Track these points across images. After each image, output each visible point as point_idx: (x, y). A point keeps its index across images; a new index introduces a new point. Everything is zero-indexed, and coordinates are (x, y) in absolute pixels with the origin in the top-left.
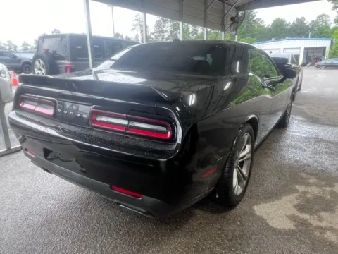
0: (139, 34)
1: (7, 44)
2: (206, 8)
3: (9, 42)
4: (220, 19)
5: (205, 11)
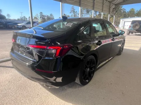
0: (73, 15)
1: (23, 17)
2: (103, 4)
3: (24, 17)
4: (109, 9)
5: (103, 6)
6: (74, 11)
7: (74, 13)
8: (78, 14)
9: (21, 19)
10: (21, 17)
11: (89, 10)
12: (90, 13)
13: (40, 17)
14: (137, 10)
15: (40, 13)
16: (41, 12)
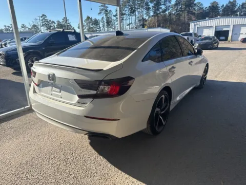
6: (107, 11)
7: (106, 15)
8: (114, 16)
9: (7, 30)
10: (5, 26)
11: (135, 8)
12: (137, 13)
13: (41, 24)
14: (223, 5)
15: (41, 17)
16: (43, 15)
